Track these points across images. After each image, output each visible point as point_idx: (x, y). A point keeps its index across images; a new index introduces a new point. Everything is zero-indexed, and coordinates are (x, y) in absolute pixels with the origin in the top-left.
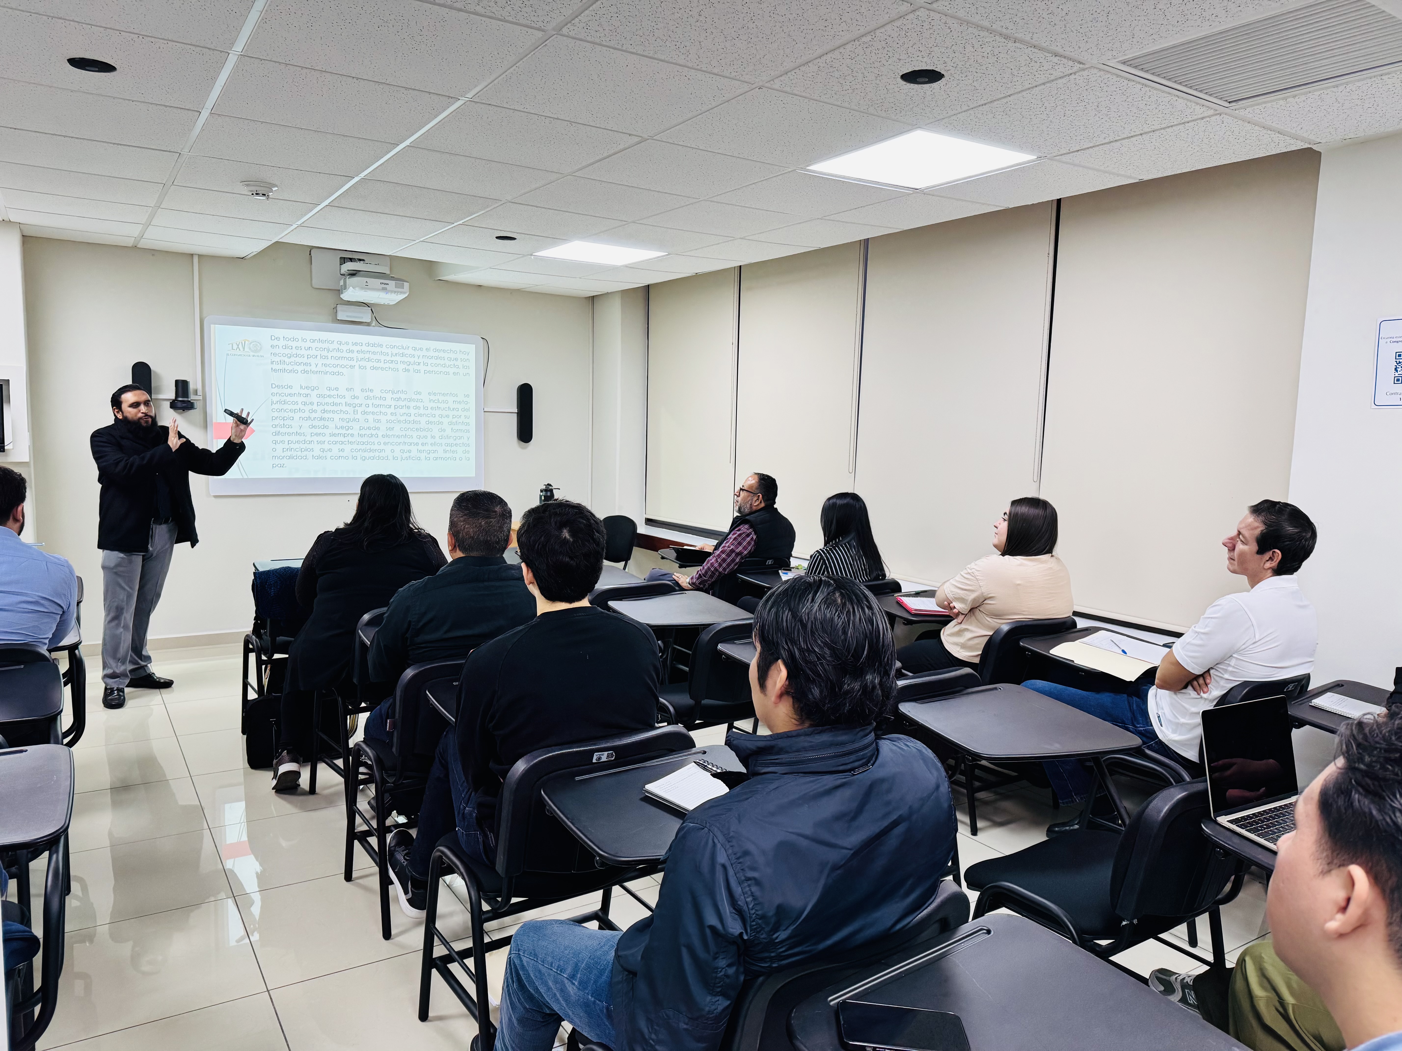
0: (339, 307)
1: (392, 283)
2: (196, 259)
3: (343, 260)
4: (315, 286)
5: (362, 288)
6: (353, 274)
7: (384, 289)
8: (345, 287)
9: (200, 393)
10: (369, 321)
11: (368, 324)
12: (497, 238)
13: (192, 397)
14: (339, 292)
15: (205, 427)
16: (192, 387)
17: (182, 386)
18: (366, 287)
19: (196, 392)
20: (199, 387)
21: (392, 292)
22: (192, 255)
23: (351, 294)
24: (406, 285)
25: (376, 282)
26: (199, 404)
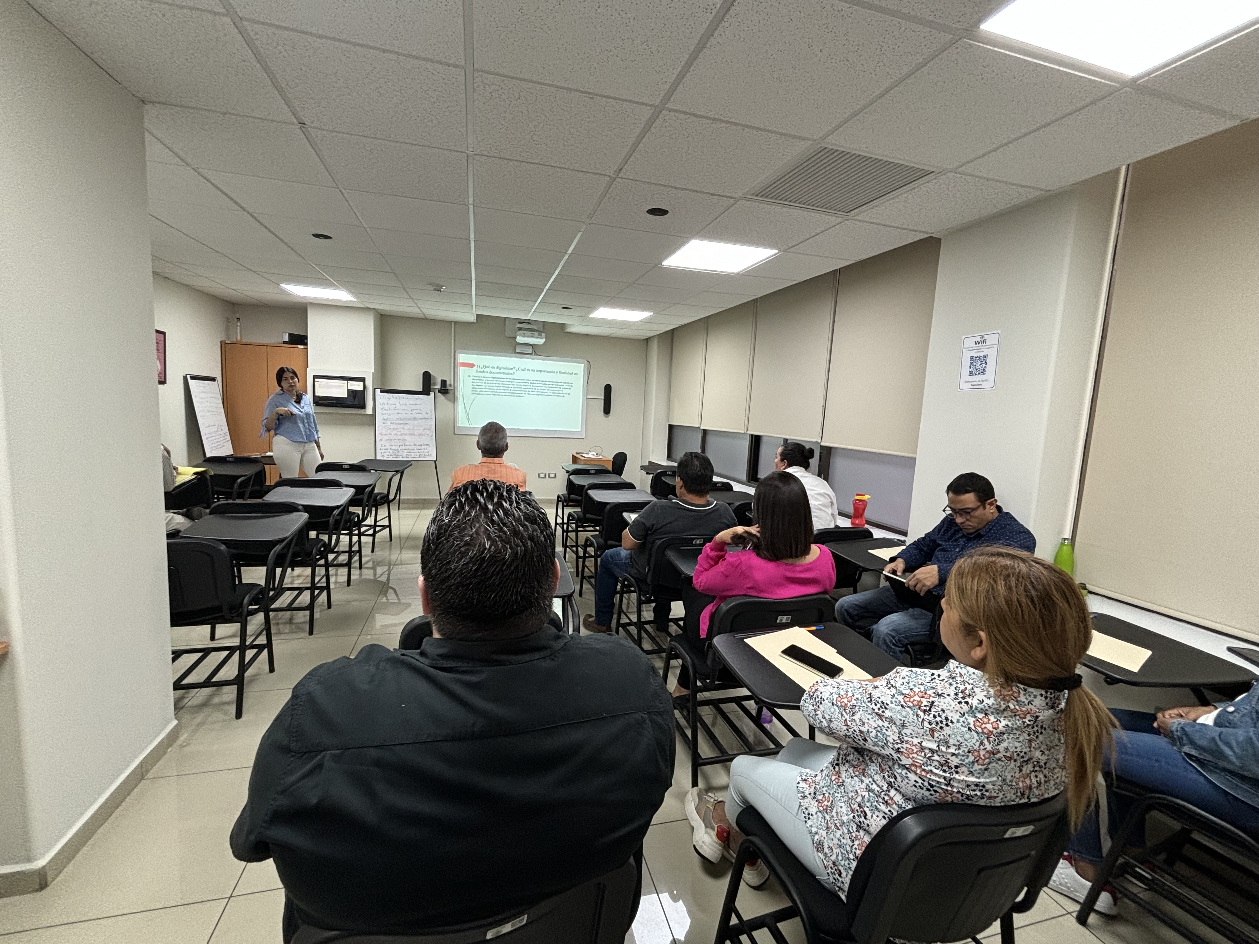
0: (515, 346)
1: (536, 334)
2: (453, 324)
3: (517, 323)
4: (507, 335)
6: (520, 329)
7: (532, 337)
8: (517, 337)
9: (452, 385)
10: (531, 352)
11: (531, 354)
12: (563, 308)
13: (448, 388)
14: (515, 338)
15: (454, 402)
16: (448, 383)
17: (444, 383)
18: (524, 336)
19: (450, 385)
20: (452, 383)
21: (537, 338)
22: (451, 322)
23: (520, 339)
24: (544, 335)
25: (531, 333)
26: (452, 392)
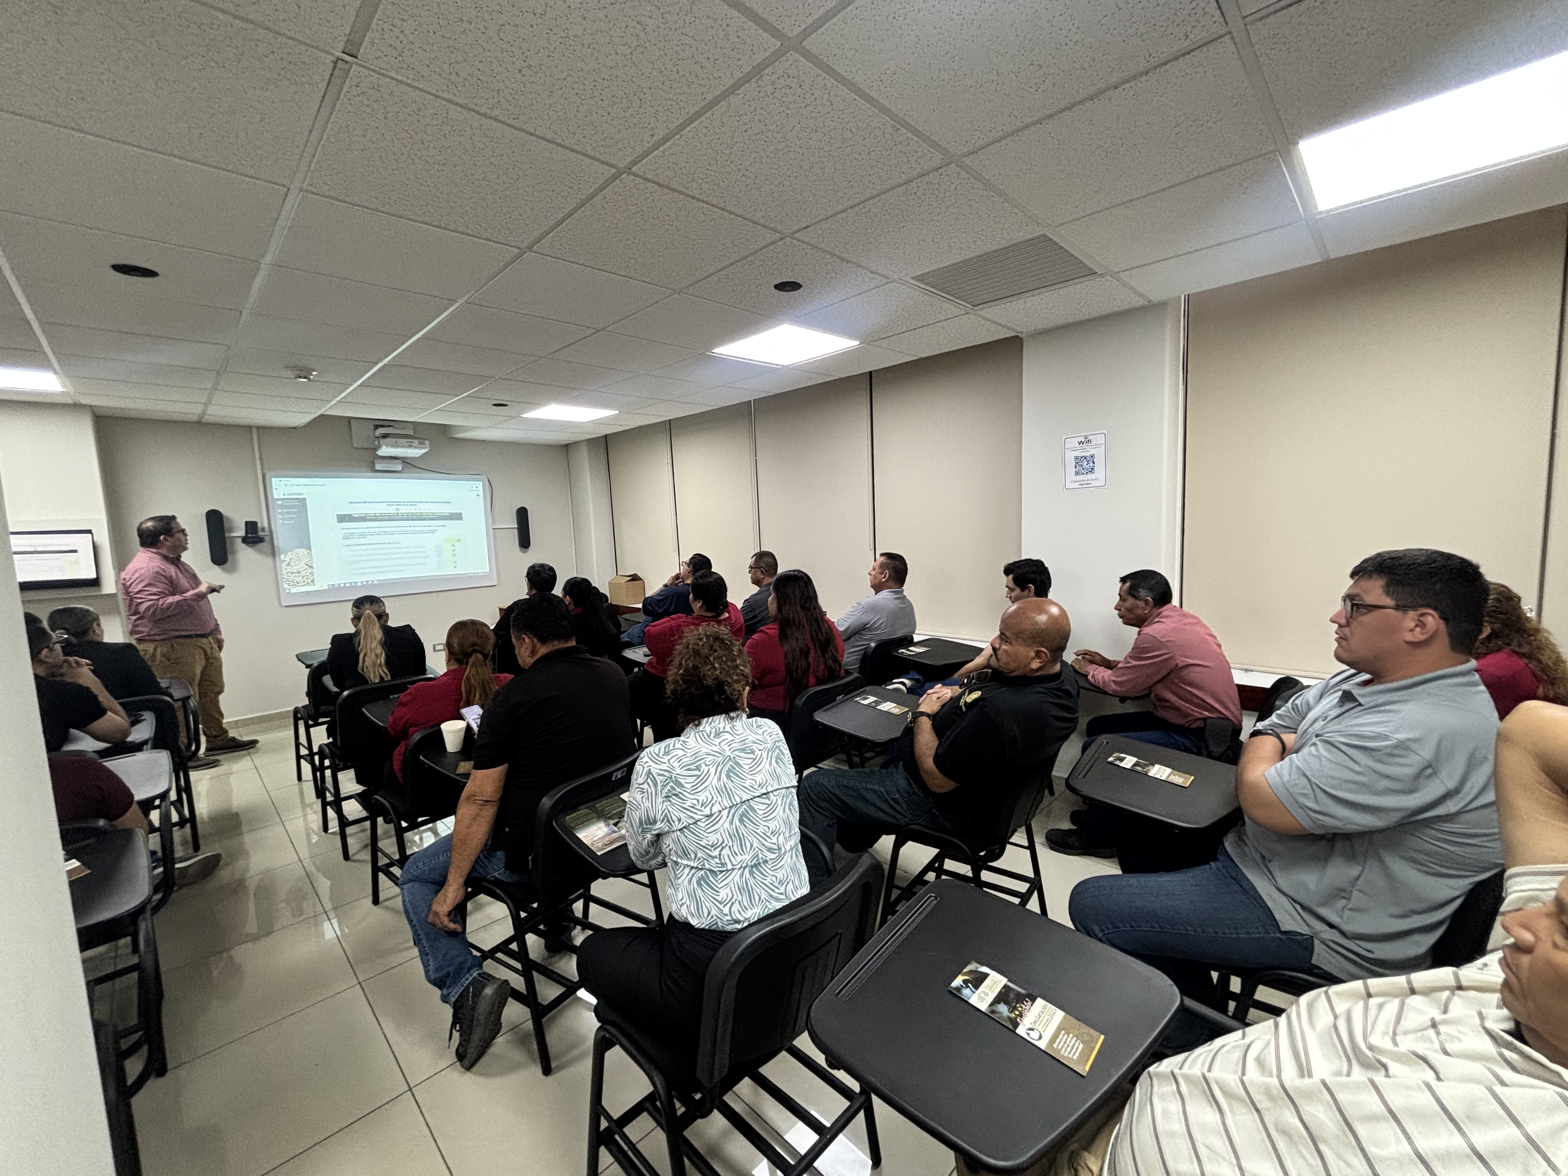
0: (376, 461)
1: (416, 441)
2: (254, 430)
3: (377, 427)
4: (355, 445)
5: (392, 446)
6: (385, 436)
7: (410, 446)
8: (379, 447)
9: (267, 529)
10: (398, 469)
11: (399, 472)
12: (493, 405)
13: (261, 534)
14: (376, 449)
15: (273, 556)
16: (259, 525)
17: (251, 526)
18: (396, 446)
19: (263, 529)
20: (266, 525)
21: (416, 448)
22: (251, 427)
23: (385, 451)
24: (427, 442)
25: (404, 441)
26: (267, 539)
